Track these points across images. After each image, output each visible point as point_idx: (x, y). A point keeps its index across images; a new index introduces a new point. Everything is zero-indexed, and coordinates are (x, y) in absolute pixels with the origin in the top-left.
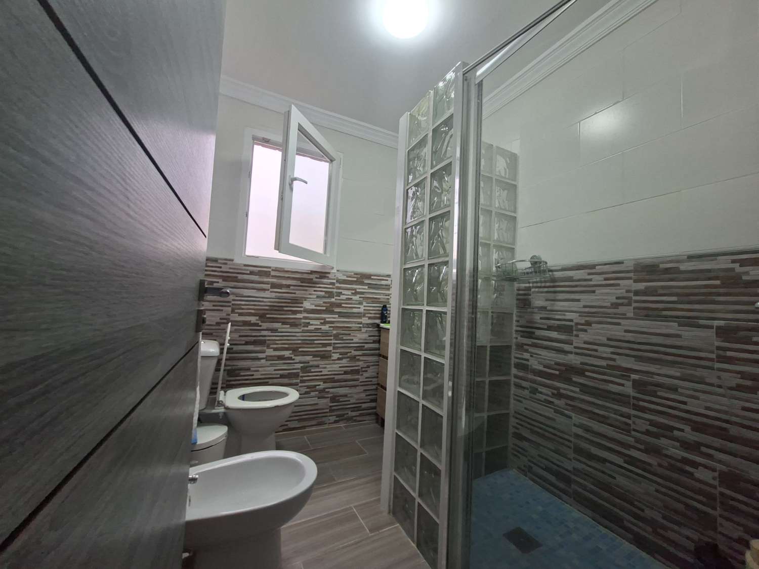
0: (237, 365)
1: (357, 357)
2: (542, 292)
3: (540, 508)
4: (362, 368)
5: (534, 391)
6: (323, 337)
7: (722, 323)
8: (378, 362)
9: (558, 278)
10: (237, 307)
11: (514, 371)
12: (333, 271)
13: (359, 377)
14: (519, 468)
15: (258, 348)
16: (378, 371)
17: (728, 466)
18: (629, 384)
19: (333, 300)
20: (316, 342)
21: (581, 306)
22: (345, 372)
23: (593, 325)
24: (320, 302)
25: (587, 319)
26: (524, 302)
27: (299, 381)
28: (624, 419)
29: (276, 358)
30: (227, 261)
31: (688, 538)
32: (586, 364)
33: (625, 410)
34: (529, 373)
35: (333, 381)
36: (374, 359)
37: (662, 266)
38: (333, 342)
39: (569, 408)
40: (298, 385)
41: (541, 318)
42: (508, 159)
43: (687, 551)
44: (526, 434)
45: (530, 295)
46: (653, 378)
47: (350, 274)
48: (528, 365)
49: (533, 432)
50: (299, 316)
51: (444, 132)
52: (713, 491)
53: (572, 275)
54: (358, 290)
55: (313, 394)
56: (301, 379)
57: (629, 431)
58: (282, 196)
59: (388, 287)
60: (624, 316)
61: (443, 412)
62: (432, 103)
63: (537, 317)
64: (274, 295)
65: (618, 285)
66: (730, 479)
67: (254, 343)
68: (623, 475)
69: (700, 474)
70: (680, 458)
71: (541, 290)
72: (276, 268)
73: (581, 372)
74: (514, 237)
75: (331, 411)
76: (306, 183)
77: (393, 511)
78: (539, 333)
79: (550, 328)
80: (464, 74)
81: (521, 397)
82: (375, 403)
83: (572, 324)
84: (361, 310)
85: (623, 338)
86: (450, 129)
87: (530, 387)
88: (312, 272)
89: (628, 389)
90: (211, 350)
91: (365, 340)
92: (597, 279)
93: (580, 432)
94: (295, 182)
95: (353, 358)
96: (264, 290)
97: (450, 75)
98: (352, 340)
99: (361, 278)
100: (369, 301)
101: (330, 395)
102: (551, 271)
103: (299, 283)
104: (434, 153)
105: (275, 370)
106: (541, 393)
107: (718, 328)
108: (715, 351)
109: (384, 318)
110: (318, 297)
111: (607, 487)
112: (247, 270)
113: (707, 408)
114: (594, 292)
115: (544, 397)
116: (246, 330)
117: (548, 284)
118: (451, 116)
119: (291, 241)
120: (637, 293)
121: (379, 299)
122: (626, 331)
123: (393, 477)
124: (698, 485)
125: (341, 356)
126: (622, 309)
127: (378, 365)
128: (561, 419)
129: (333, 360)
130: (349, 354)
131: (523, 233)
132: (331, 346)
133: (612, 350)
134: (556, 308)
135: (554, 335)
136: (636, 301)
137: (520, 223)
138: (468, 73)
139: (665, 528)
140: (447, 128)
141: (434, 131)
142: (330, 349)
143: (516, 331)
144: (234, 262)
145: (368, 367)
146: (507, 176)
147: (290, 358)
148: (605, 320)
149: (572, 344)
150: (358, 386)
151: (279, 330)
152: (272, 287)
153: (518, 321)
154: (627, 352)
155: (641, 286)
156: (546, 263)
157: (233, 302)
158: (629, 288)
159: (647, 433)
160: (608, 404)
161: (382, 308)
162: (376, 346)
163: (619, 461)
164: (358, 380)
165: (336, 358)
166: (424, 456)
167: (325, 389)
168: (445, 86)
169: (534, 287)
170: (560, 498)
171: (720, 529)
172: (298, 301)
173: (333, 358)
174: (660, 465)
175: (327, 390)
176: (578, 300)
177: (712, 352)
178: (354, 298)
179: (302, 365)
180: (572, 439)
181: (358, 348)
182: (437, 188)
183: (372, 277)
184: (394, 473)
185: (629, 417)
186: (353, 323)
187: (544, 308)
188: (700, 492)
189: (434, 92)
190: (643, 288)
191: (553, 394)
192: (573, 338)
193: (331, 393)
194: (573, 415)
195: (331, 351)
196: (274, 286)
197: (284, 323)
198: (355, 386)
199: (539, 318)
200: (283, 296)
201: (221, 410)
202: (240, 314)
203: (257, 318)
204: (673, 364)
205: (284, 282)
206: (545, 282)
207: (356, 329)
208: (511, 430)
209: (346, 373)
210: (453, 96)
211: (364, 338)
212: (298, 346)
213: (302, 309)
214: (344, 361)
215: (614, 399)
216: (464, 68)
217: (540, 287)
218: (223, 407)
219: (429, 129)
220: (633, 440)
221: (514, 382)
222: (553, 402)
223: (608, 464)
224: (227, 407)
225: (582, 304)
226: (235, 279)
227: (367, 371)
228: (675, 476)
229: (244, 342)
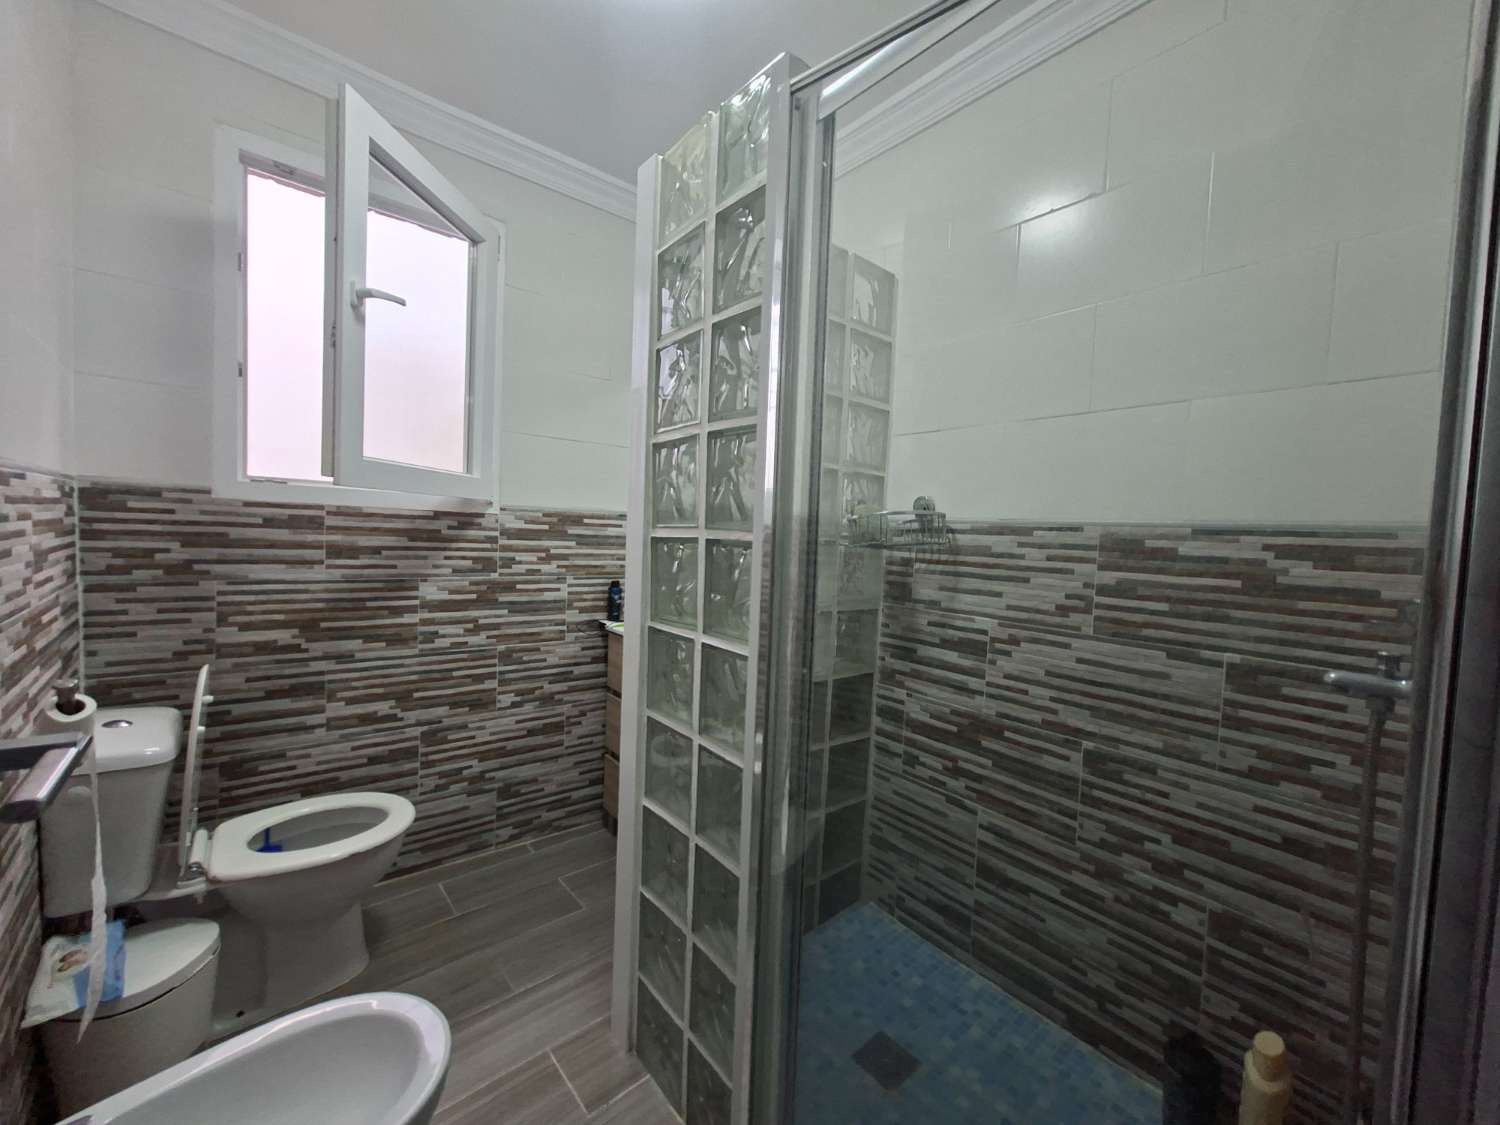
0: (249, 750)
1: (557, 697)
2: (933, 572)
3: (917, 981)
4: (568, 718)
5: (912, 761)
6: (473, 660)
7: (1236, 658)
8: (605, 701)
9: (963, 546)
10: (233, 608)
11: (876, 721)
12: (491, 511)
13: (564, 737)
14: (881, 901)
15: (305, 703)
16: (605, 720)
17: (1224, 902)
18: (1078, 757)
19: (494, 576)
20: (455, 674)
21: (1004, 605)
22: (529, 731)
23: (1022, 644)
24: (464, 582)
25: (1013, 631)
26: (900, 591)
27: (418, 765)
28: (1067, 820)
29: (355, 721)
30: (186, 495)
31: (1152, 1018)
32: (1007, 717)
33: (1067, 802)
34: (904, 726)
35: (502, 753)
36: (596, 695)
37: (1149, 543)
38: (497, 669)
39: (974, 795)
40: (416, 773)
41: (930, 624)
42: (876, 284)
43: (1153, 1040)
44: (895, 839)
45: (911, 575)
46: (1118, 749)
47: (536, 514)
48: (902, 712)
49: (907, 836)
50: (407, 619)
51: (745, 225)
52: (1196, 943)
53: (989, 544)
54: (552, 551)
55: (454, 788)
56: (424, 759)
57: (1072, 841)
58: (333, 335)
59: (619, 540)
60: (1076, 632)
61: (741, 868)
62: (715, 144)
63: (922, 621)
64: (337, 574)
65: (1072, 572)
66: (1226, 925)
67: (292, 692)
68: (1059, 916)
69: (1182, 915)
70: (1151, 888)
71: (932, 567)
72: (339, 507)
73: (996, 732)
74: (884, 455)
75: (500, 817)
76: (402, 303)
77: (637, 1048)
78: (924, 651)
79: (946, 644)
80: (792, 93)
81: (888, 771)
82: (601, 786)
83: (986, 639)
84: (563, 594)
85: (1073, 674)
86: (758, 220)
87: (905, 752)
88: (438, 515)
89: (1076, 766)
90: (150, 751)
91: (575, 657)
92: (1035, 558)
93: (989, 838)
94: (369, 302)
95: (548, 700)
96: (311, 563)
97: (759, 83)
98: (545, 660)
99: (561, 523)
100: (582, 572)
101: (496, 786)
102: (952, 531)
103: (404, 542)
104: (721, 273)
105: (354, 749)
106: (923, 765)
107: (1232, 666)
108: (1222, 706)
109: (614, 611)
110: (455, 571)
111: (1030, 936)
112: (254, 515)
113: (1200, 806)
114: (1027, 580)
115: (931, 773)
116: (264, 664)
117: (944, 557)
118: (760, 192)
119: (369, 452)
120: (1102, 590)
121: (603, 567)
122: (1080, 661)
123: (637, 982)
124: (1177, 934)
125: (518, 699)
126: (1075, 619)
127: (604, 708)
128: (956, 814)
129: (500, 709)
130: (537, 692)
131: (901, 450)
132: (495, 678)
133: (1054, 693)
134: (957, 606)
135: (952, 657)
136: (1099, 606)
137: (897, 424)
138: (806, 90)
139: (1119, 1004)
140: (750, 219)
141: (723, 218)
142: (491, 686)
143: (883, 645)
144: (213, 496)
145: (583, 714)
146: (874, 325)
147: (393, 718)
148: (1042, 635)
149: (983, 677)
150: (561, 756)
151: (358, 655)
152: (329, 555)
153: (886, 625)
154: (1077, 698)
155: (1110, 577)
156: (944, 516)
157: (221, 599)
158: (1088, 580)
159: (1102, 844)
160: (1038, 791)
161: (610, 589)
162: (599, 667)
163: (1054, 892)
164: (562, 745)
165: (509, 704)
166: (699, 950)
167: (483, 773)
168: (747, 106)
169: (917, 560)
170: (951, 953)
171: (1203, 1005)
172: (406, 585)
173: (498, 705)
174: (1117, 899)
175: (487, 775)
176: (999, 595)
177: (1216, 709)
178: (545, 568)
179: (421, 729)
180: (975, 851)
181: (557, 678)
182: (728, 363)
183: (586, 521)
184: (638, 974)
185: (1073, 817)
186: (544, 624)
187: (933, 604)
188: (1178, 945)
189: (721, 117)
190: (1112, 582)
191: (946, 768)
192: (986, 667)
193: (499, 780)
194: (979, 808)
195: (495, 689)
196: (335, 551)
197: (368, 639)
198: (556, 758)
199: (926, 622)
200: (361, 576)
201: (198, 887)
202: (245, 627)
203: (296, 631)
204: (1150, 725)
205: (363, 541)
206: (939, 552)
207: (552, 635)
208: (868, 831)
209: (531, 733)
210: (765, 135)
211: (572, 654)
212: (412, 687)
213: (417, 602)
214: (528, 707)
215: (1048, 783)
216: (791, 77)
217: (930, 562)
218: (202, 879)
219: (707, 211)
220: (1077, 855)
221: (876, 741)
222: (944, 784)
223: (1033, 897)
224: (214, 877)
225: (1003, 602)
226: (223, 541)
227: (580, 723)
228: (1140, 917)
229: (261, 694)
